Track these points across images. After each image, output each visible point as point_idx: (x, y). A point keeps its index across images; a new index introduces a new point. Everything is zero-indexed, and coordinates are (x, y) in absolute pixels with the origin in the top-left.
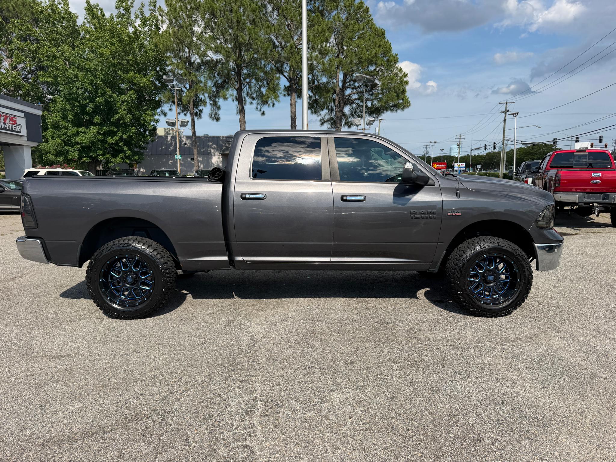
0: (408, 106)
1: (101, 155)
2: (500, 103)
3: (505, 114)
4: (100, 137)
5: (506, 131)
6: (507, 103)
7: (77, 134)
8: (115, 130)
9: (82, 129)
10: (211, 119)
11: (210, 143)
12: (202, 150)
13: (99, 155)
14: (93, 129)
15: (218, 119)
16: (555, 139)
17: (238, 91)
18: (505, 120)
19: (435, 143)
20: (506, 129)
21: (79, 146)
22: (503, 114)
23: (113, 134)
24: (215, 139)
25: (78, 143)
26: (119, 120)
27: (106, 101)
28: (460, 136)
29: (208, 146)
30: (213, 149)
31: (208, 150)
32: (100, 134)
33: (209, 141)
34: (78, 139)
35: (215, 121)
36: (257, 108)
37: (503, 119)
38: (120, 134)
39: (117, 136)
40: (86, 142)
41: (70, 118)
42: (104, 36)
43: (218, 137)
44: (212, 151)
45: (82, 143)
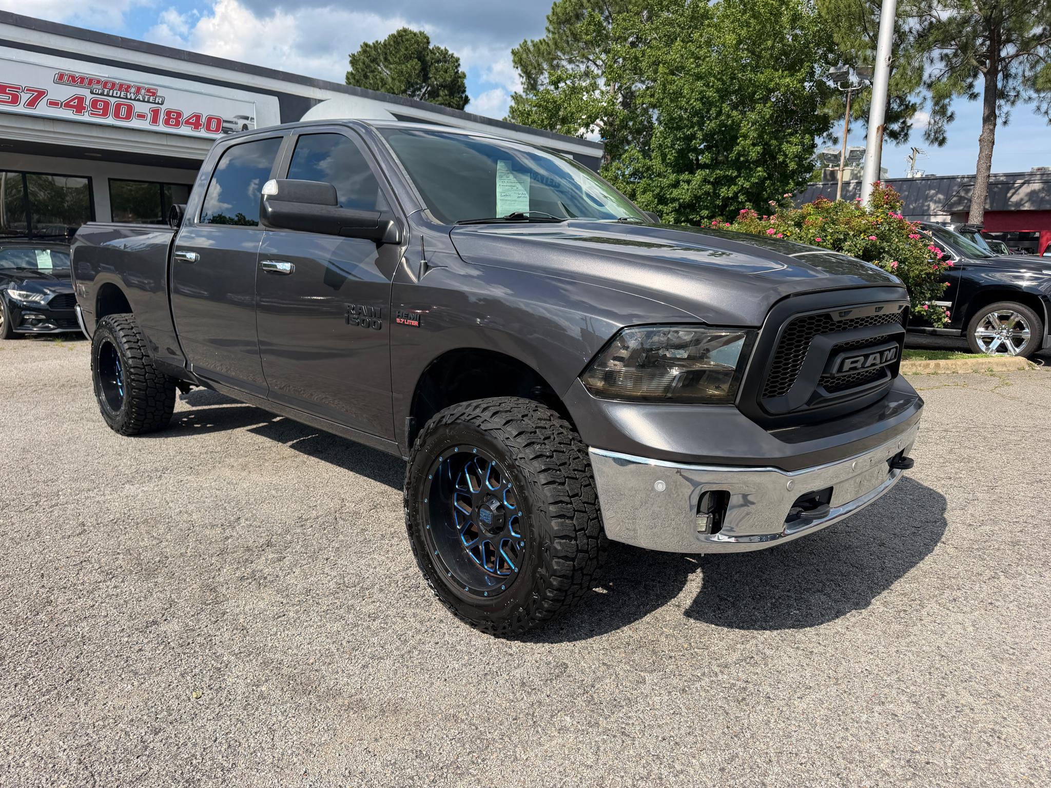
1: (706, 218)
4: (708, 187)
7: (676, 185)
8: (735, 174)
9: (685, 176)
10: (927, 143)
11: (932, 192)
12: (911, 207)
13: (703, 218)
14: (700, 175)
15: (942, 142)
17: (988, 77)
21: (676, 205)
23: (731, 181)
24: (944, 184)
25: (674, 200)
26: (739, 155)
27: (722, 124)
29: (926, 198)
30: (935, 202)
31: (923, 205)
32: (709, 182)
33: (930, 188)
34: (675, 193)
35: (936, 144)
36: (1038, 108)
38: (740, 181)
39: (735, 184)
40: (687, 198)
41: (669, 159)
42: (732, 13)
43: (953, 178)
44: (932, 206)
45: (679, 199)
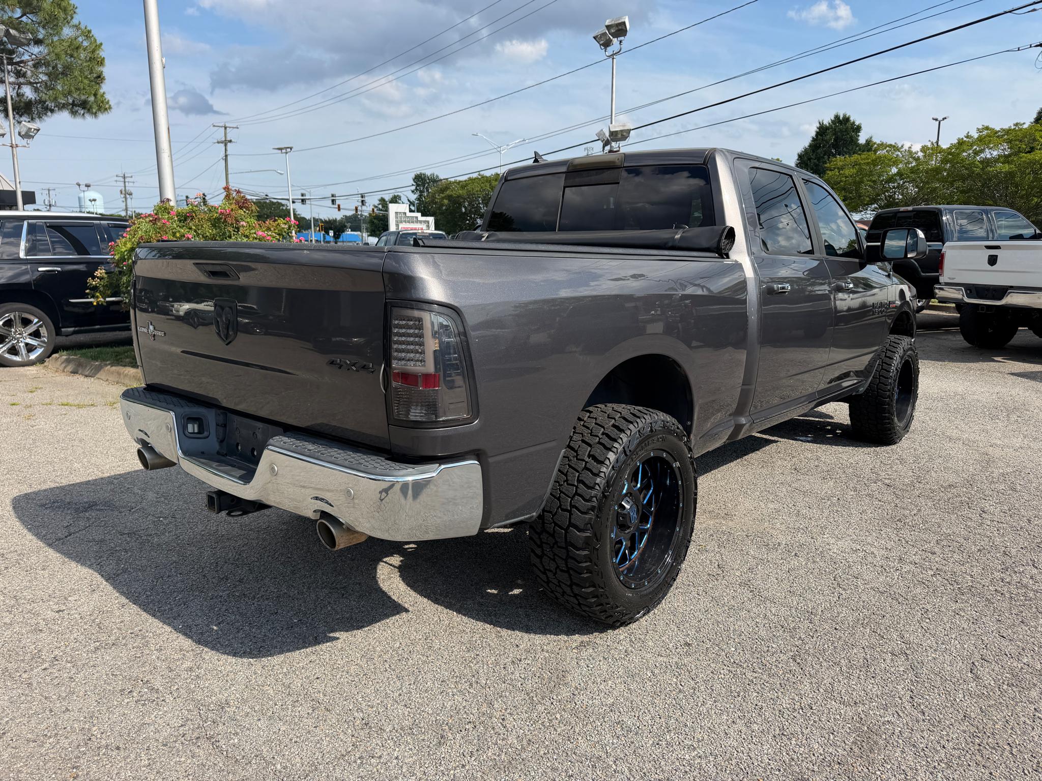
0: (106, 109)
2: (214, 126)
3: (226, 145)
5: (230, 176)
6: (226, 128)
16: (333, 196)
18: (226, 156)
19: (88, 186)
20: (230, 171)
22: (222, 145)
28: (124, 177)
37: (222, 154)
